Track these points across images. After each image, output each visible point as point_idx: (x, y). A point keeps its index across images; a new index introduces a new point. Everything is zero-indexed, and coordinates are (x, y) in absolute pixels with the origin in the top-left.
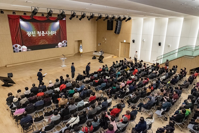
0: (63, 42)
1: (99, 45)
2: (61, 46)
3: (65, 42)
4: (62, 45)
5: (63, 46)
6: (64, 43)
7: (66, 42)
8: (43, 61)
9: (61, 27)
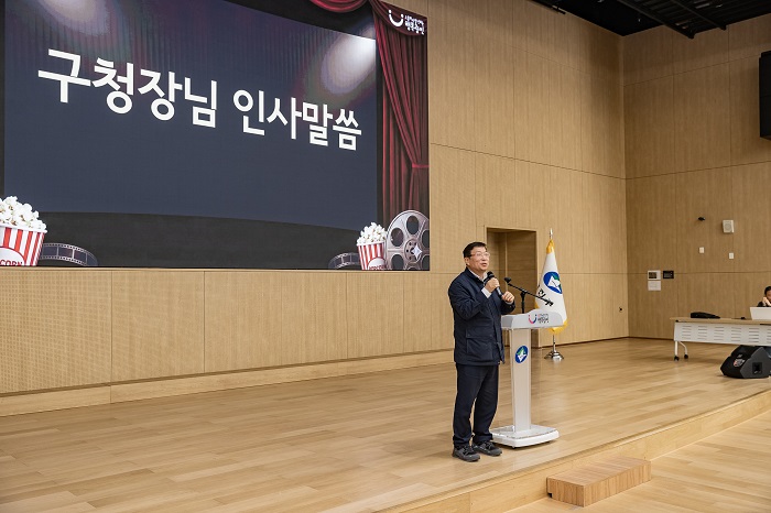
0: (400, 222)
1: (655, 285)
2: (376, 263)
3: (413, 225)
4: (392, 251)
5: (397, 265)
6: (407, 237)
7: (421, 231)
8: (208, 396)
9: (389, 83)
